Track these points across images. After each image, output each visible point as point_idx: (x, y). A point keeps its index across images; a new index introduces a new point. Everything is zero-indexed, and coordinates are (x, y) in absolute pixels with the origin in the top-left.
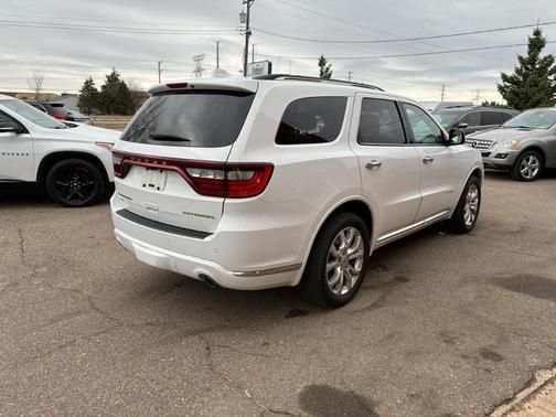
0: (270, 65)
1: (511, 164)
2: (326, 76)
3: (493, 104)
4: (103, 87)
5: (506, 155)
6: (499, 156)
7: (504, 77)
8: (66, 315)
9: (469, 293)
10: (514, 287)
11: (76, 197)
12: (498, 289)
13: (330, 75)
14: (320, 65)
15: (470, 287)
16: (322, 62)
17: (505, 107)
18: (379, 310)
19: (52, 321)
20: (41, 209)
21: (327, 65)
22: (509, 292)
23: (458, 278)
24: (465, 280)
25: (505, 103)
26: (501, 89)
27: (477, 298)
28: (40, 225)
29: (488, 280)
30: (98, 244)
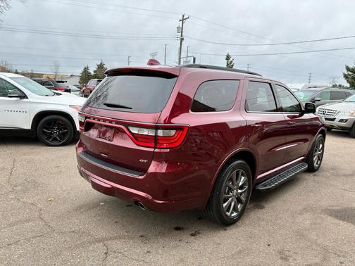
0: (194, 59)
1: (350, 126)
2: (230, 67)
3: (340, 86)
4: (95, 71)
5: (346, 120)
6: (341, 121)
7: (348, 69)
8: (21, 222)
9: (306, 220)
10: (341, 217)
11: (55, 139)
12: (329, 218)
13: (233, 66)
14: (227, 59)
15: (307, 215)
16: (228, 58)
17: (348, 88)
18: (237, 229)
19: (10, 225)
20: (32, 147)
21: (231, 59)
22: (336, 221)
23: (300, 208)
24: (306, 210)
25: (348, 85)
26: (346, 77)
27: (311, 224)
28: (28, 157)
29: (323, 210)
30: (61, 171)
